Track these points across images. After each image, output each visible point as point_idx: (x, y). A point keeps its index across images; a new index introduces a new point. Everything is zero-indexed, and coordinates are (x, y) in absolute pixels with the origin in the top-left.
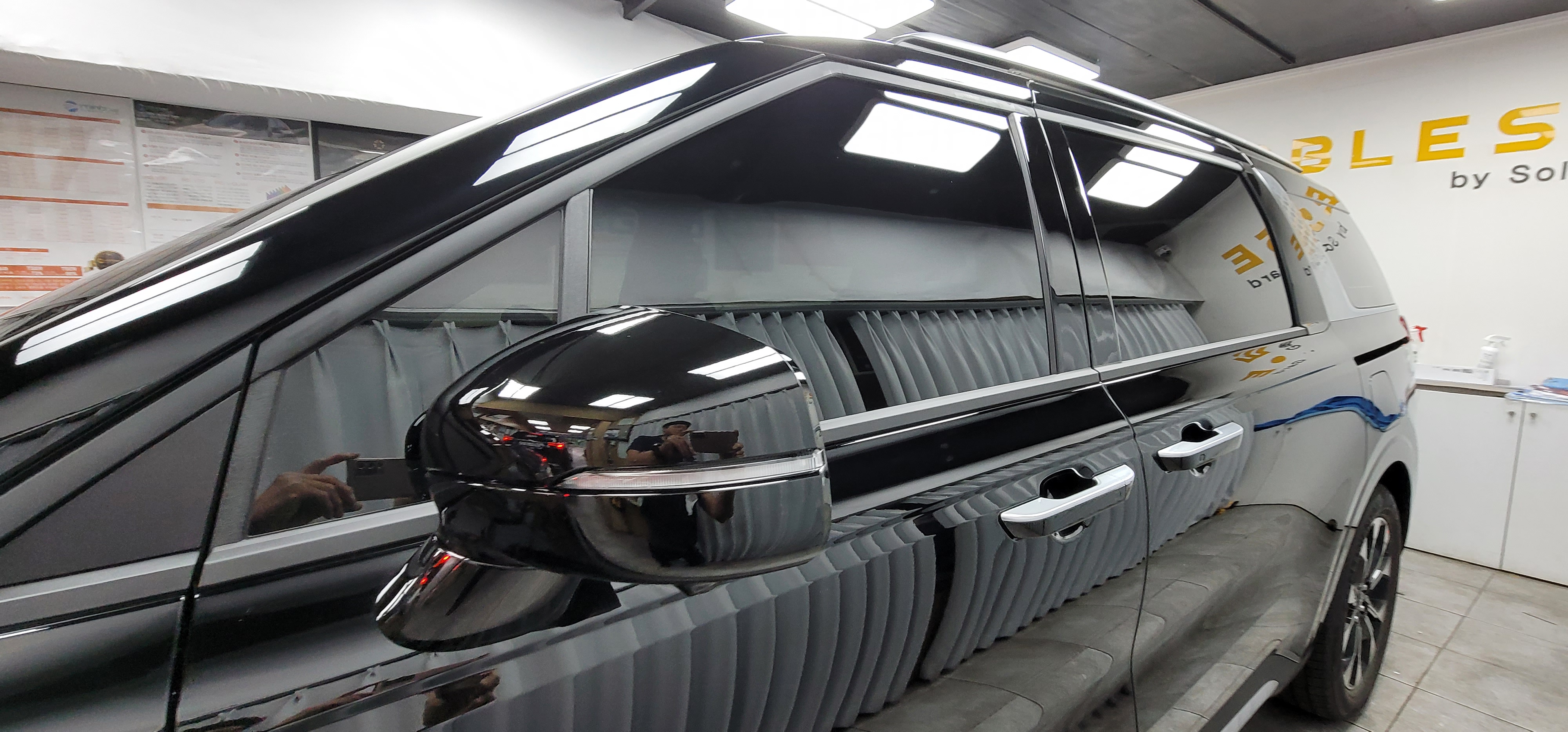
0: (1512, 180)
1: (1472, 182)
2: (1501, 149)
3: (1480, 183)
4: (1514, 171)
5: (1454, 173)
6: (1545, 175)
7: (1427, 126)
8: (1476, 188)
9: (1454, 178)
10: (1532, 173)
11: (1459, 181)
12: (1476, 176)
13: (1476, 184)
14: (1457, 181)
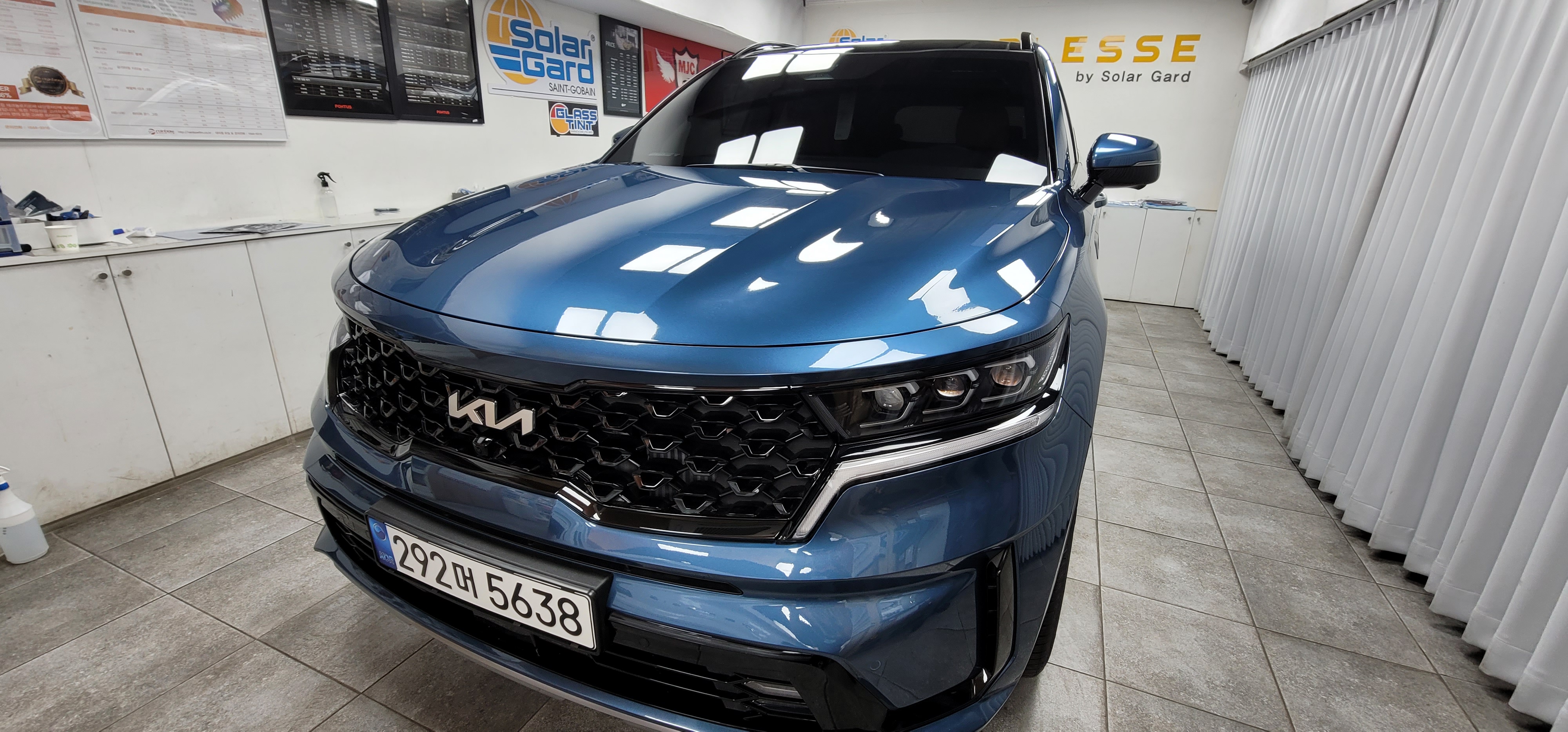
0: (1102, 79)
1: (1086, 79)
2: (1100, 60)
3: (1089, 79)
4: (1104, 74)
5: (1078, 72)
6: (1116, 78)
7: (1069, 41)
8: (1087, 82)
9: (1078, 75)
10: (1111, 76)
11: (1080, 78)
12: (1087, 75)
13: (1087, 81)
14: (1079, 77)
